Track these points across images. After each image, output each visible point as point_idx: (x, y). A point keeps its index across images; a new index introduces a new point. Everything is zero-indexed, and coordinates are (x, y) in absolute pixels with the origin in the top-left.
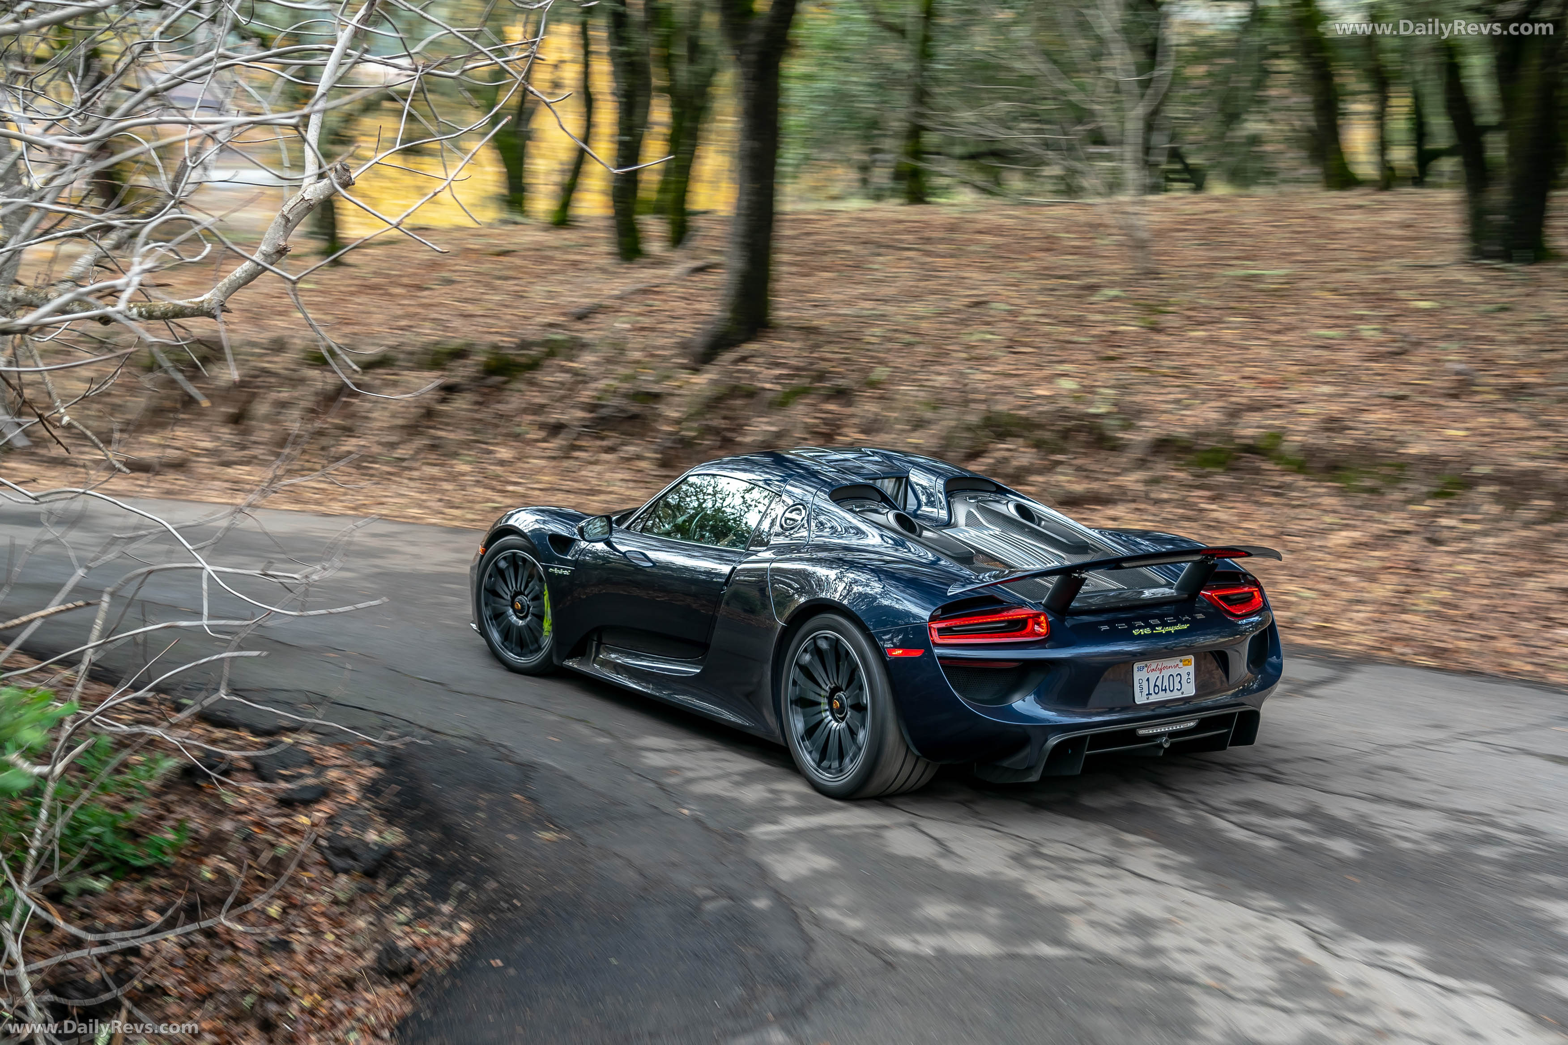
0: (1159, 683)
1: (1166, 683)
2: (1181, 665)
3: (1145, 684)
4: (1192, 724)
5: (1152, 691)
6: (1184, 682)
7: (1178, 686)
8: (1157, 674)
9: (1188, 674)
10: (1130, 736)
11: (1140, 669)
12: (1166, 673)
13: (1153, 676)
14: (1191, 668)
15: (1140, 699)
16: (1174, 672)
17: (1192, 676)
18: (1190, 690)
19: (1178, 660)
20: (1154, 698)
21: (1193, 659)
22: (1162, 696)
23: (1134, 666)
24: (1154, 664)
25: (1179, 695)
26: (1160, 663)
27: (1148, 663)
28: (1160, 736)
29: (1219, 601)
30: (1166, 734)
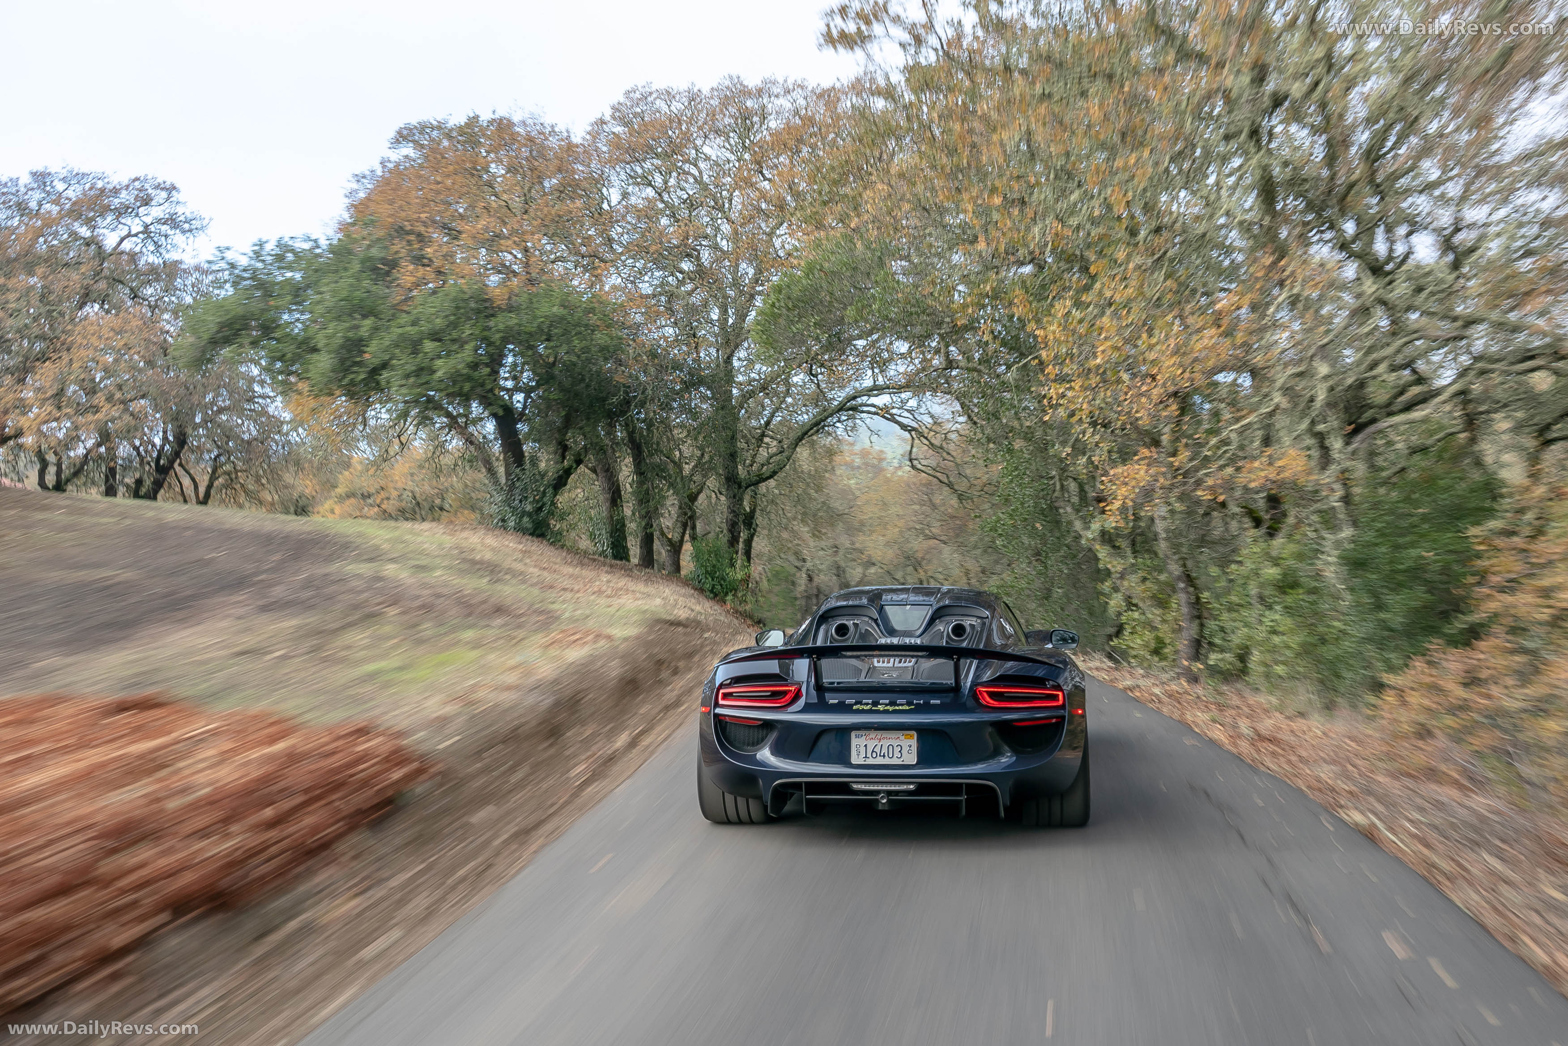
0: (877, 750)
1: (885, 750)
2: (902, 738)
3: (863, 749)
4: (912, 787)
5: (869, 755)
6: (904, 751)
7: (897, 755)
8: (876, 742)
9: (910, 746)
10: (844, 788)
11: (857, 737)
12: (885, 743)
13: (871, 744)
14: (914, 742)
15: (855, 759)
16: (894, 743)
17: (914, 749)
18: (912, 759)
19: (899, 734)
20: (870, 761)
21: (915, 734)
22: (880, 761)
23: (853, 734)
24: (873, 734)
25: (899, 762)
26: (879, 734)
27: (867, 732)
28: (878, 792)
29: (985, 694)
30: (885, 791)
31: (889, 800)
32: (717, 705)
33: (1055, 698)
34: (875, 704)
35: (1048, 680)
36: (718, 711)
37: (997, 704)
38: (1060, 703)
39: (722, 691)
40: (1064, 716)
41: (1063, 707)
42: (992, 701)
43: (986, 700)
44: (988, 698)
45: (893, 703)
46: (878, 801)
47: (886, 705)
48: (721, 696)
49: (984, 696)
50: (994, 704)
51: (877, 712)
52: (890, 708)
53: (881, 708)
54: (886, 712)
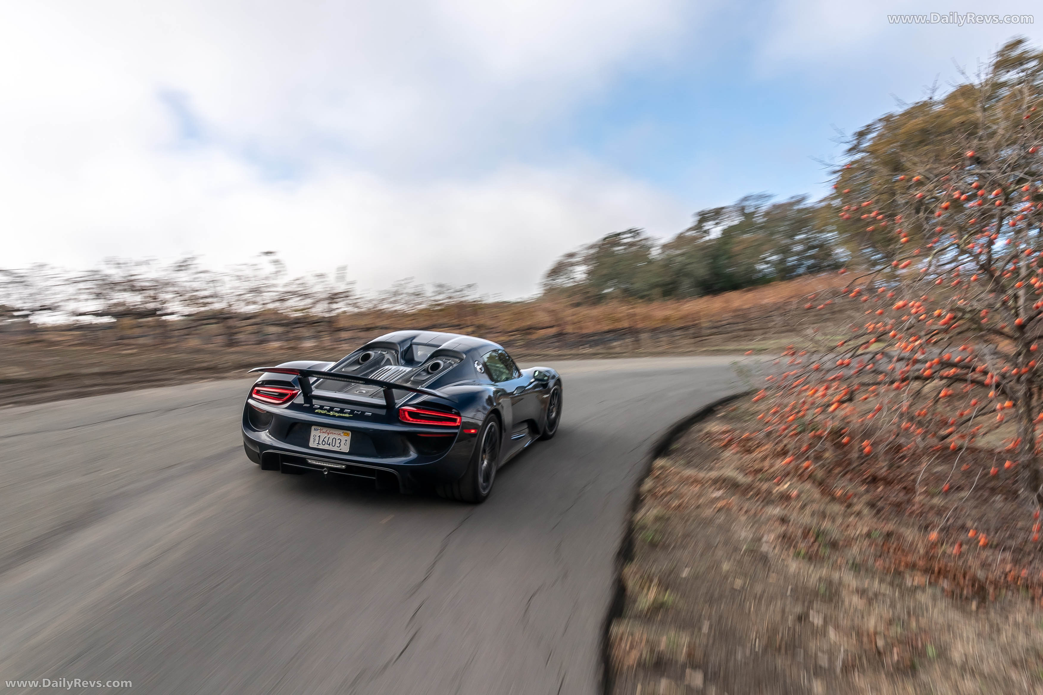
0: (326, 440)
1: (330, 441)
2: (343, 435)
3: (317, 438)
4: (343, 467)
5: (321, 442)
6: (342, 443)
7: (338, 445)
8: (326, 435)
9: (346, 441)
10: (303, 461)
11: (315, 430)
12: (332, 437)
13: (323, 436)
14: (349, 438)
15: (311, 444)
16: (337, 437)
17: (348, 443)
18: (346, 448)
19: (341, 432)
20: (321, 447)
21: (350, 433)
22: (326, 447)
23: (313, 428)
24: (325, 429)
25: (338, 450)
26: (329, 430)
27: (322, 428)
28: (323, 467)
29: (406, 413)
30: (327, 467)
31: (329, 473)
32: (250, 397)
33: (455, 420)
34: (331, 409)
35: (453, 408)
36: (251, 401)
37: (411, 420)
38: (457, 424)
39: (256, 388)
40: (456, 433)
41: (457, 427)
42: (409, 418)
43: (405, 417)
44: (407, 416)
45: (342, 411)
46: (322, 472)
47: (336, 412)
48: (254, 391)
49: (405, 414)
50: (409, 420)
51: (329, 416)
52: (337, 414)
53: (331, 413)
54: (334, 416)
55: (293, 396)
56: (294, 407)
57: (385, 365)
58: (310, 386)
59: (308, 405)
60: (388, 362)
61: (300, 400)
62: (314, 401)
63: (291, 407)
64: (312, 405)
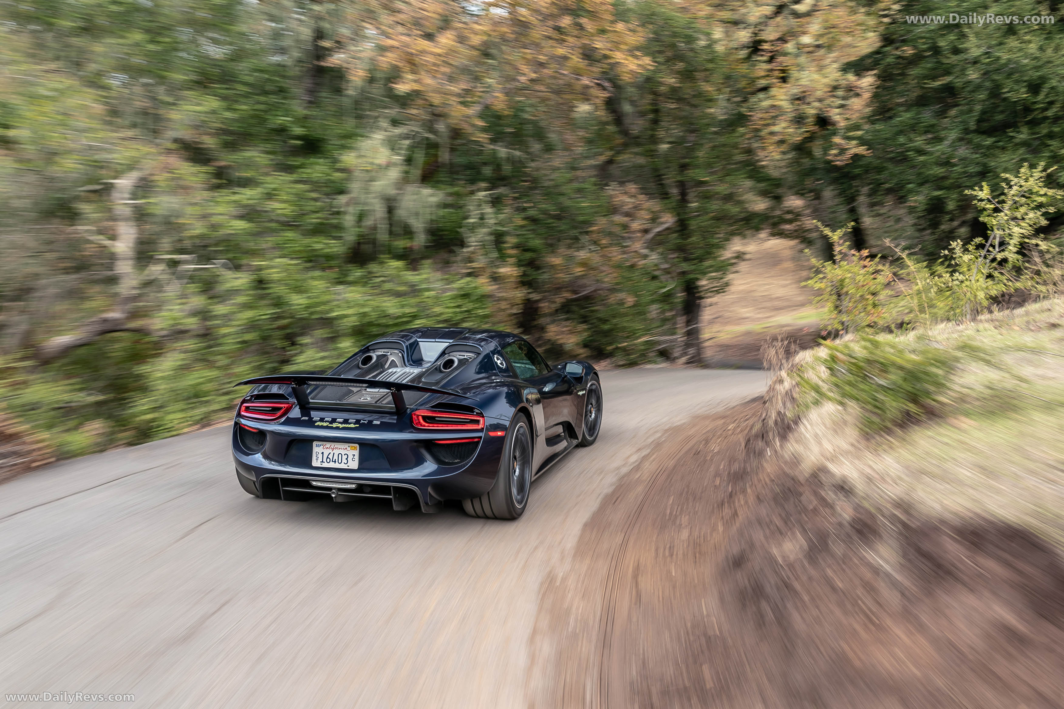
0: (331, 456)
1: (336, 457)
2: (349, 449)
3: (320, 456)
4: (354, 486)
5: (325, 460)
6: (350, 459)
7: (344, 461)
8: (330, 451)
9: (354, 455)
10: (307, 484)
11: (317, 446)
12: (337, 452)
13: (327, 452)
14: (357, 453)
15: (314, 464)
16: (343, 452)
17: (357, 458)
18: (354, 465)
19: (346, 445)
20: (325, 465)
21: (357, 446)
22: (332, 465)
23: (315, 443)
24: (328, 444)
25: (345, 467)
26: (333, 445)
27: (324, 443)
28: (330, 489)
29: (420, 418)
30: (335, 488)
31: (338, 495)
32: (239, 415)
33: (477, 422)
34: (334, 421)
35: (474, 408)
36: (240, 420)
37: (427, 426)
38: (481, 426)
39: (245, 405)
40: (481, 437)
41: (481, 430)
42: (424, 423)
43: (419, 422)
44: (422, 421)
45: (346, 421)
46: (329, 495)
47: (340, 423)
48: (243, 408)
49: (418, 419)
50: (424, 426)
51: (332, 428)
52: (341, 426)
53: (334, 425)
54: (337, 428)
55: (288, 410)
56: (290, 422)
57: (389, 368)
58: (306, 396)
59: (307, 418)
60: (393, 364)
61: (296, 413)
62: (313, 413)
63: (286, 423)
64: (311, 418)
